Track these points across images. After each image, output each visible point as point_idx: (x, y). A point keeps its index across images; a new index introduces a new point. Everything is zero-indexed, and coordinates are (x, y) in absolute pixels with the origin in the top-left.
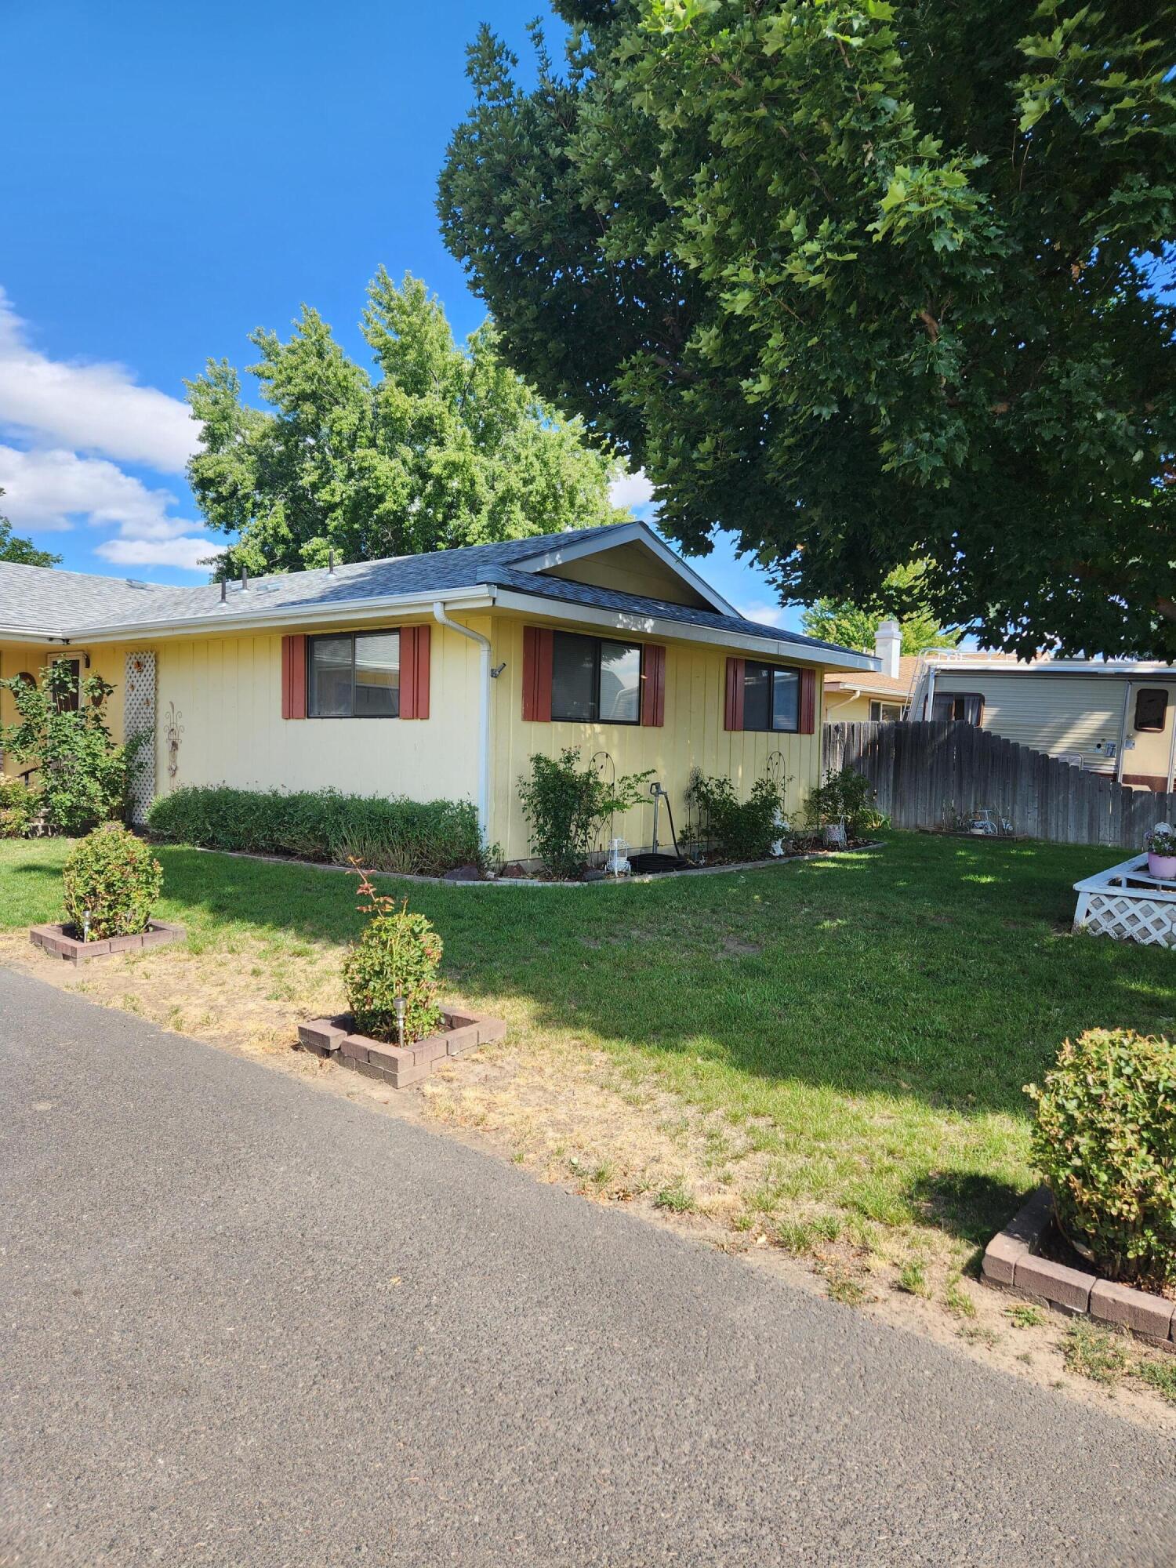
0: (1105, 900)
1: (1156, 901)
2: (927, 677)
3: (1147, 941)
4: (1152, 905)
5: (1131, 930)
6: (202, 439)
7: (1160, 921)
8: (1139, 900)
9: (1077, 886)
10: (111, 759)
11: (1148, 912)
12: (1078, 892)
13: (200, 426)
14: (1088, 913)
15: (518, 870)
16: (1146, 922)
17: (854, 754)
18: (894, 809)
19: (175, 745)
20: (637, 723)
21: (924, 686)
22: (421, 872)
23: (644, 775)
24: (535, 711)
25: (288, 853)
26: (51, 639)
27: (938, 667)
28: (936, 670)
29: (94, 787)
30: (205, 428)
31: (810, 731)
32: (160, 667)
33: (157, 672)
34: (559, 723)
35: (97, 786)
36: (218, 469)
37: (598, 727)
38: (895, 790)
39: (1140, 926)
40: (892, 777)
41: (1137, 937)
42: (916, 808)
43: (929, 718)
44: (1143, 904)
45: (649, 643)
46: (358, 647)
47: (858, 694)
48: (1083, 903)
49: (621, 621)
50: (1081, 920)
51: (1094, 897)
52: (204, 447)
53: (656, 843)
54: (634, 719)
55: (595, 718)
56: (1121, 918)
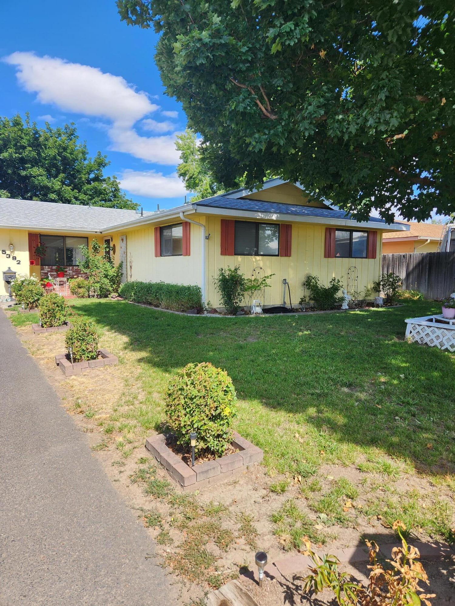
0: (417, 326)
1: (437, 328)
2: (448, 232)
3: (432, 345)
4: (436, 329)
5: (427, 340)
6: (181, 158)
7: (438, 336)
8: (431, 327)
9: (406, 321)
10: (112, 272)
11: (433, 332)
12: (407, 323)
13: (180, 153)
14: (411, 332)
15: (215, 311)
16: (433, 336)
17: (411, 268)
18: (428, 291)
19: (131, 267)
20: (278, 256)
21: (446, 236)
22: (183, 311)
23: (271, 276)
24: (225, 252)
25: (150, 304)
26: (96, 232)
27: (453, 227)
28: (452, 229)
29: (107, 281)
30: (182, 154)
31: (374, 257)
32: (128, 240)
33: (126, 243)
34: (239, 257)
35: (108, 281)
36: (185, 169)
37: (258, 258)
38: (428, 283)
39: (429, 338)
40: (427, 277)
41: (429, 343)
42: (437, 290)
43: (448, 251)
44: (432, 328)
45: (283, 223)
46: (173, 231)
47: (429, 241)
48: (409, 328)
49: (260, 216)
50: (408, 335)
51: (413, 325)
52: (181, 161)
53: (285, 303)
54: (277, 254)
55: (257, 254)
56: (423, 334)
